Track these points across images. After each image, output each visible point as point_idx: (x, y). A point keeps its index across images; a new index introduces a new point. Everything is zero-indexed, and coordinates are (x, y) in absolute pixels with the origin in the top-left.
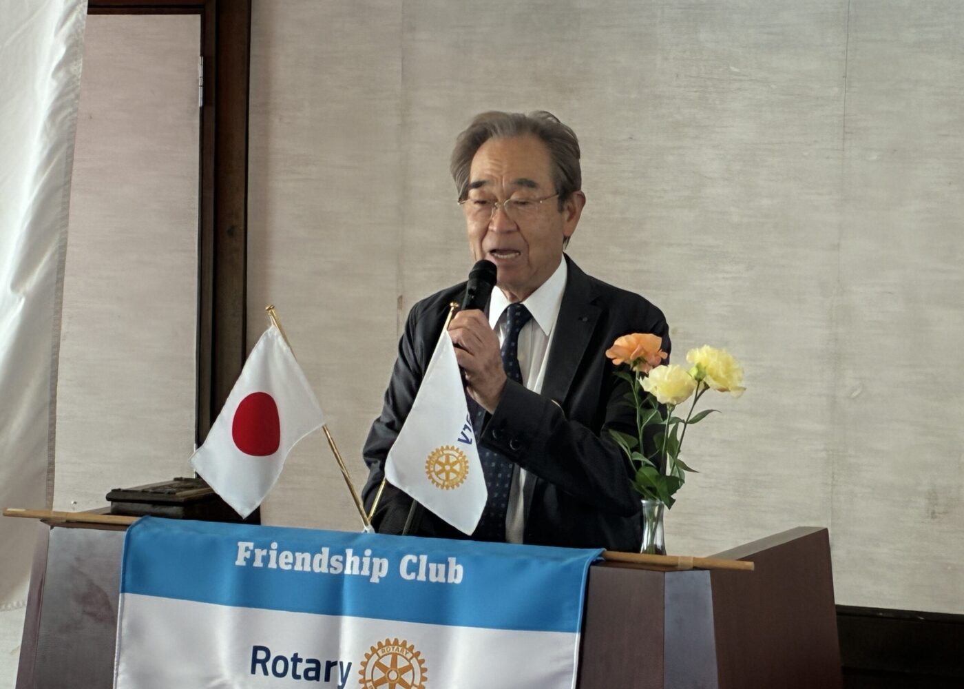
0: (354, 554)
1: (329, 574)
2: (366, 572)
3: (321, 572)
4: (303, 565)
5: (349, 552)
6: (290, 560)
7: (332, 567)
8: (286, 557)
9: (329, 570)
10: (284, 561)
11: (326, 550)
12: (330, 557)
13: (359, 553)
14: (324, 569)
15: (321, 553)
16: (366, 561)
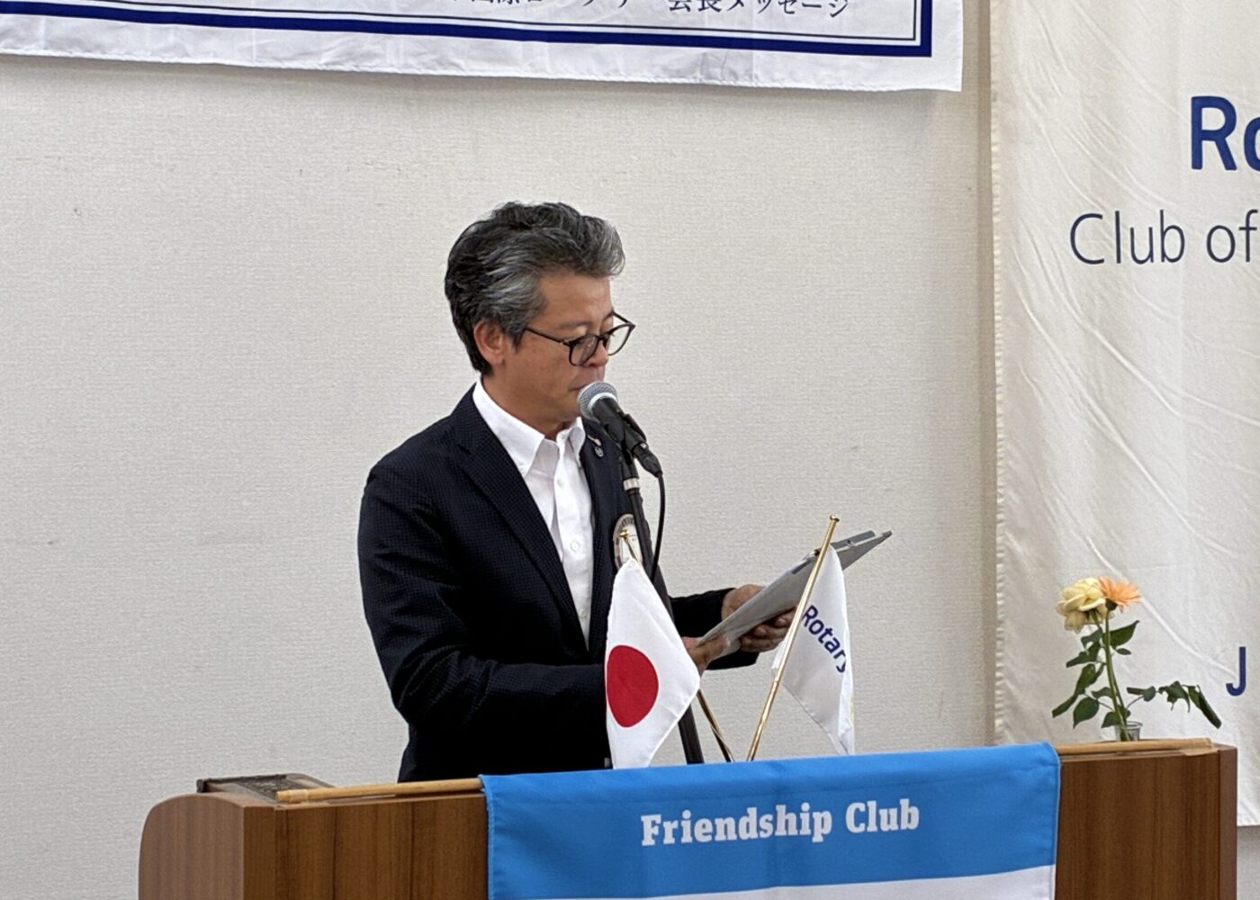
0: (788, 811)
1: (759, 839)
2: (806, 831)
3: (749, 840)
4: (726, 833)
5: (781, 809)
6: (709, 829)
7: (762, 830)
8: (704, 826)
9: (759, 835)
10: (702, 831)
11: (752, 811)
12: (759, 816)
13: (794, 808)
14: (753, 834)
15: (747, 815)
16: (805, 817)
